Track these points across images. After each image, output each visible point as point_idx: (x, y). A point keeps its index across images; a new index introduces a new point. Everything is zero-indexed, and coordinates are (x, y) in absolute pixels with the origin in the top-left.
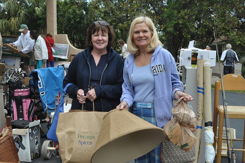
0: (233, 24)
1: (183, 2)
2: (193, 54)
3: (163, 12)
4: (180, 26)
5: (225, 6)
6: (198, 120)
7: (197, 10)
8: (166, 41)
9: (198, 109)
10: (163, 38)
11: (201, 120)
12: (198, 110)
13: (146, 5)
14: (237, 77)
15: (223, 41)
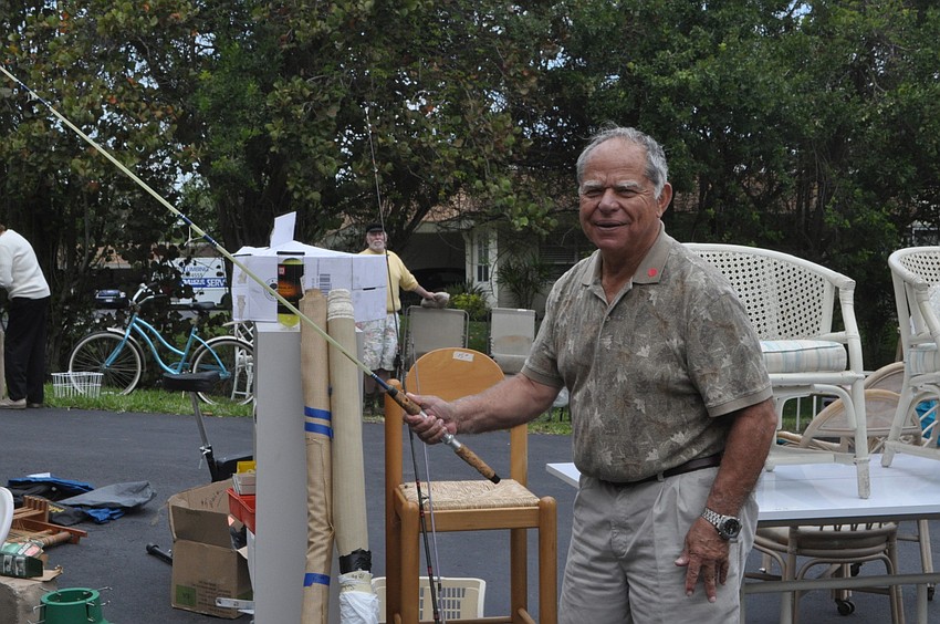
0: (496, 143)
1: (285, 46)
2: (282, 271)
3: (194, 85)
4: (272, 150)
5: (463, 70)
6: (311, 547)
7: (348, 81)
8: (213, 215)
9: (310, 501)
10: (202, 203)
11: (324, 549)
12: (310, 505)
13: (116, 53)
14: (471, 360)
15: (462, 216)
